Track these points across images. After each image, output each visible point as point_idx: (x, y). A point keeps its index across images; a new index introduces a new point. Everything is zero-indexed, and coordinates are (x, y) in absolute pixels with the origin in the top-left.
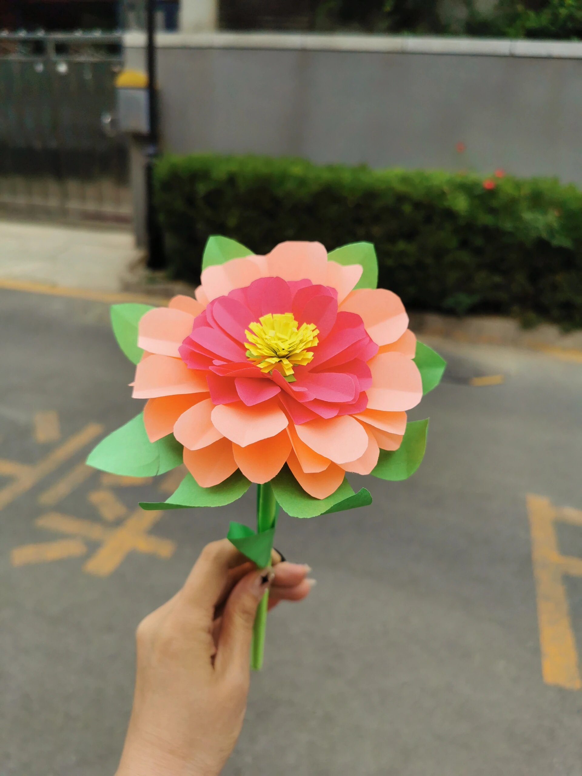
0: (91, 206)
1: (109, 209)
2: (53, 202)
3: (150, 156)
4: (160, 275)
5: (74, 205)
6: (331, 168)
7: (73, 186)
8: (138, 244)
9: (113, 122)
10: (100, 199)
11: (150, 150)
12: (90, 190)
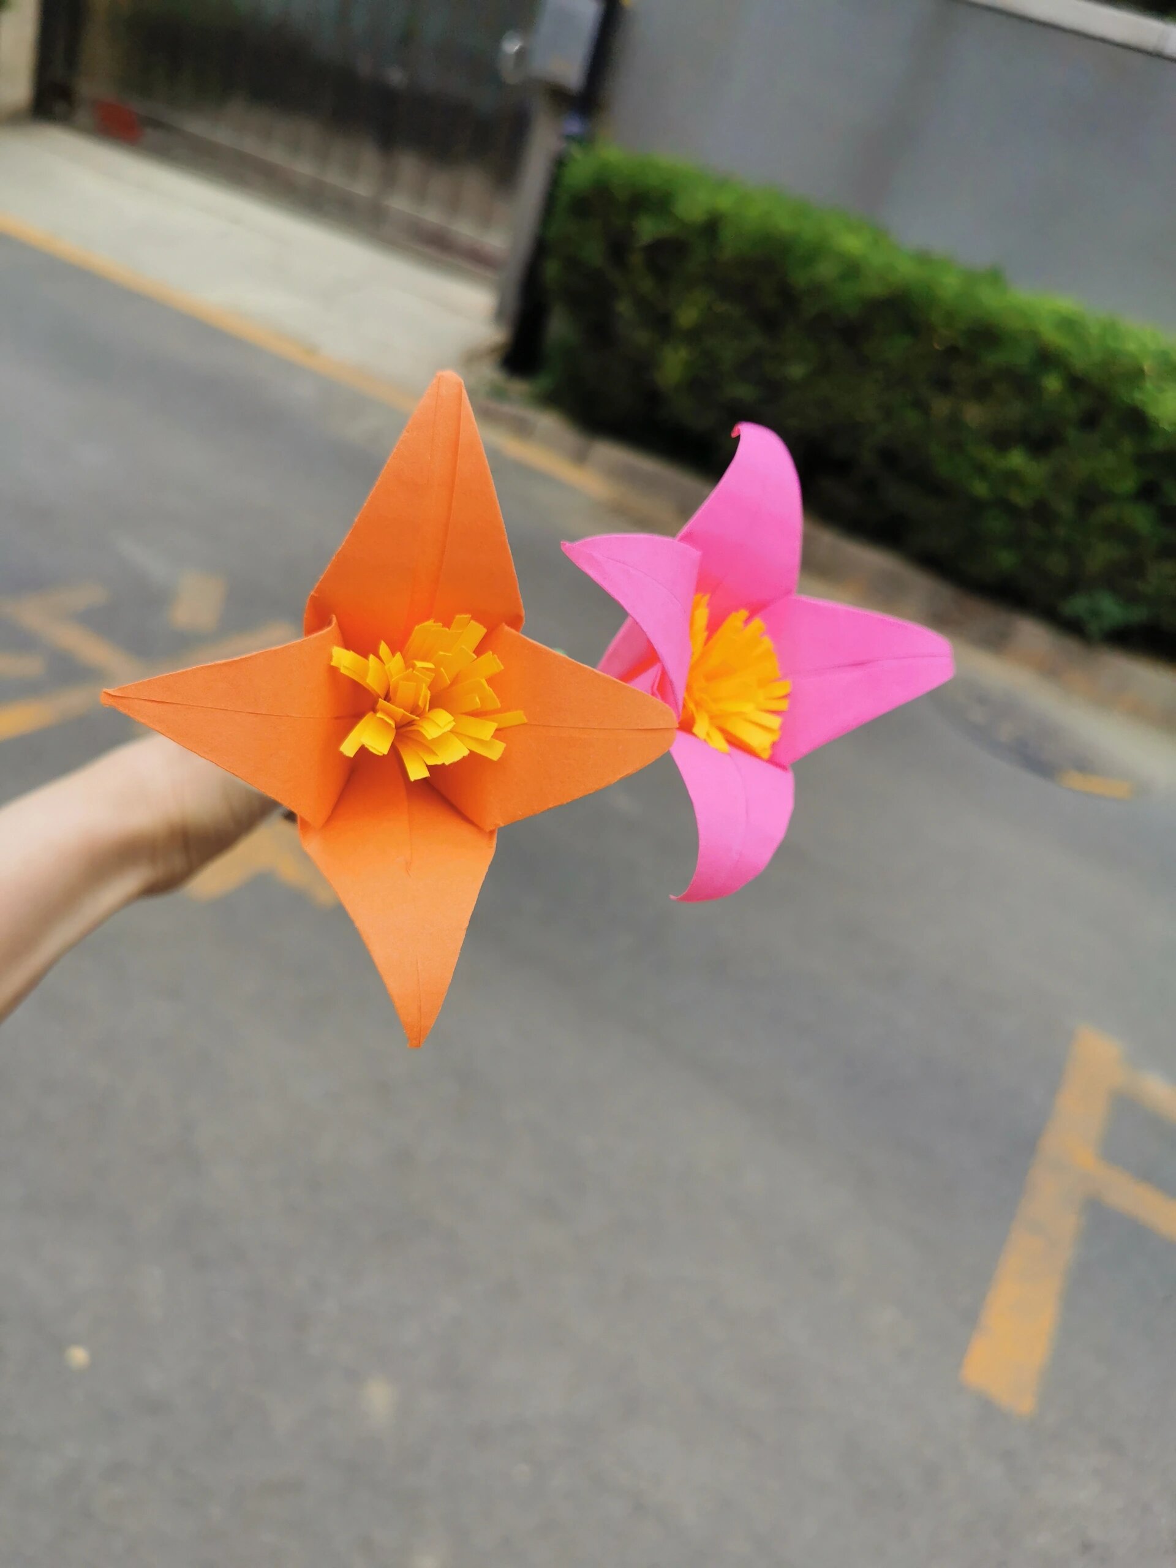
0: (432, 216)
1: (465, 230)
2: (362, 188)
3: (570, 138)
4: (519, 387)
5: (400, 204)
6: (923, 258)
7: (409, 165)
8: (499, 315)
9: (521, 54)
10: (454, 205)
11: (574, 126)
12: (440, 183)
